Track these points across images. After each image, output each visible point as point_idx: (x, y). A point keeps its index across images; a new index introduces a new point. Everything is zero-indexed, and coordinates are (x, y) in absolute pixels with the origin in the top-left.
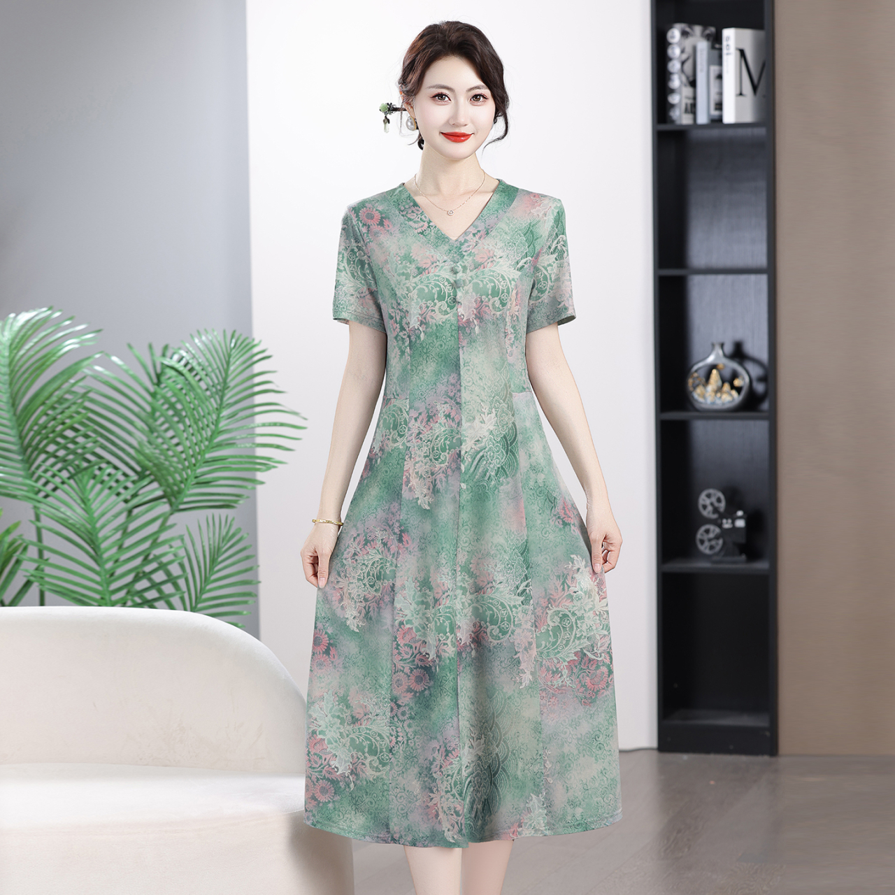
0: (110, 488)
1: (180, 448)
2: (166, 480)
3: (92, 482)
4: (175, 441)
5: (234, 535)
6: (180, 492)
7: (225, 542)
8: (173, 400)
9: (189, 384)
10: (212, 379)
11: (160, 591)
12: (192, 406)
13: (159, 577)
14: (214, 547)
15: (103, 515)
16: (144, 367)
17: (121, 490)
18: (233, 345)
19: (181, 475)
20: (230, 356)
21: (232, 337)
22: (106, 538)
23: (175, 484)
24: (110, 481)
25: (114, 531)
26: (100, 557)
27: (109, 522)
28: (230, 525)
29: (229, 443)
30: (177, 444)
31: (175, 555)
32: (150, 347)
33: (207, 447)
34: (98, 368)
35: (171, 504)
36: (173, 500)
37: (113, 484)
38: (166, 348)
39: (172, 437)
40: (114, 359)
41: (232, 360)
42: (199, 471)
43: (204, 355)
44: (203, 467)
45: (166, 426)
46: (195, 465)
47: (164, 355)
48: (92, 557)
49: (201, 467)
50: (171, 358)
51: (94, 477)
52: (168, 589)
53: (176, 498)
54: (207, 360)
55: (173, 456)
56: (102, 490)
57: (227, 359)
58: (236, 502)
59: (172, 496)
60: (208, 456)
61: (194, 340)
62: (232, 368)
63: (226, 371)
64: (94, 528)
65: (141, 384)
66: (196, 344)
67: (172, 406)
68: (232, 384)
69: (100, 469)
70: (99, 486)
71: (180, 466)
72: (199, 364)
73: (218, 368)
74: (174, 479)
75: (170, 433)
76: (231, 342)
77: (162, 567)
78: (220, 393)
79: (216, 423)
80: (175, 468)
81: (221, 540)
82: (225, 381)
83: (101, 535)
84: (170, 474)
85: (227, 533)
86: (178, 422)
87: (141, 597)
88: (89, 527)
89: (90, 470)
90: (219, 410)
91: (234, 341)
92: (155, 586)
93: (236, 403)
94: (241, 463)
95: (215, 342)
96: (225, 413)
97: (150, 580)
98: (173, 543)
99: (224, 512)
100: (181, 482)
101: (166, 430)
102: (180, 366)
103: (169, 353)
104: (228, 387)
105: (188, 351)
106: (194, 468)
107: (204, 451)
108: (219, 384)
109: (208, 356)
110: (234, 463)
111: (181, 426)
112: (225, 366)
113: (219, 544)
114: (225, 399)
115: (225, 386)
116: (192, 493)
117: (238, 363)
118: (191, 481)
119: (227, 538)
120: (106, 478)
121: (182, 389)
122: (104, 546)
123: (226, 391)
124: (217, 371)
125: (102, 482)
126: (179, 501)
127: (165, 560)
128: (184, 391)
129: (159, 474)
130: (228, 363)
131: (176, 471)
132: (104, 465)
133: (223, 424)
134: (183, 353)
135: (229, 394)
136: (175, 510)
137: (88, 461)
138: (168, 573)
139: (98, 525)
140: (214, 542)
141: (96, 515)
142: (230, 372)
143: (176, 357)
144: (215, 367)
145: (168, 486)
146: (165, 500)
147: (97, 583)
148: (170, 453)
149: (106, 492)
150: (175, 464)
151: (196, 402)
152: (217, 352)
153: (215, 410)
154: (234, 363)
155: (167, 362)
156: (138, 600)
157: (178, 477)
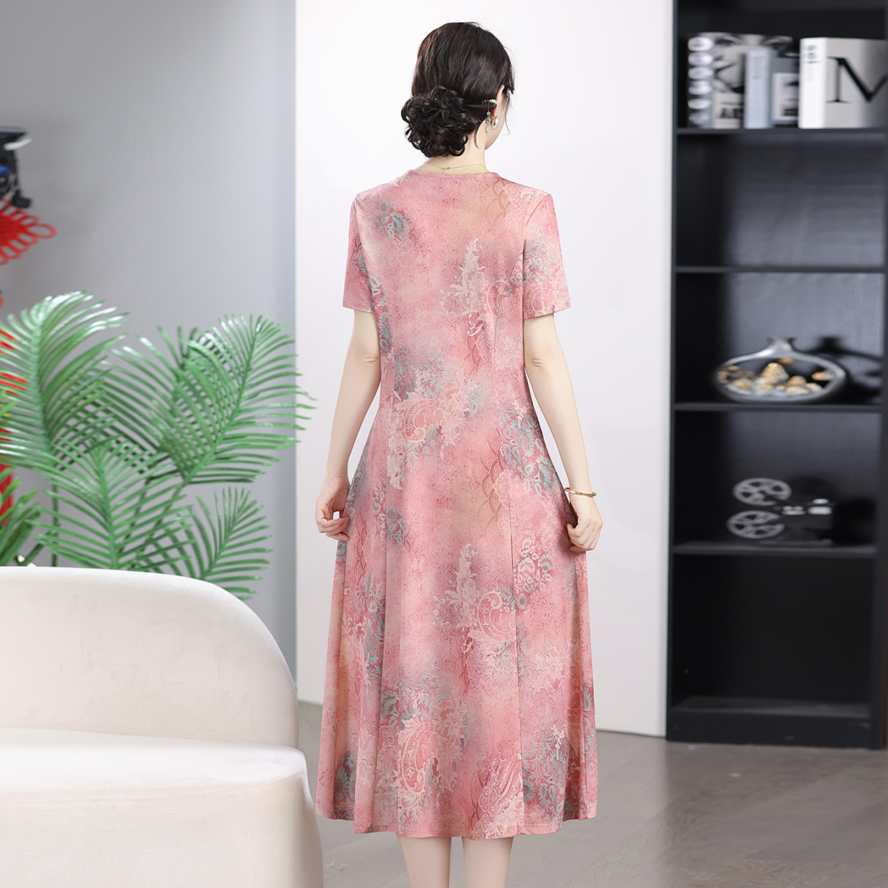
0: (127, 460)
1: (196, 427)
2: (180, 456)
3: (109, 454)
4: (192, 419)
5: (249, 507)
6: (193, 467)
7: (240, 513)
8: (194, 382)
9: (214, 365)
10: (235, 361)
11: (165, 556)
12: (215, 387)
13: (165, 542)
14: (230, 518)
15: (115, 486)
16: (171, 348)
17: (137, 462)
18: (258, 329)
19: (195, 451)
20: (254, 340)
21: (258, 321)
22: (117, 507)
23: (188, 460)
24: (127, 453)
25: (124, 501)
26: (110, 524)
27: (121, 492)
28: (246, 498)
29: (248, 422)
30: (194, 423)
31: (182, 523)
32: (179, 329)
33: (227, 425)
34: (127, 349)
35: (184, 477)
36: (186, 473)
37: (130, 456)
38: (194, 331)
39: (190, 416)
40: (144, 340)
41: (256, 344)
42: (219, 447)
43: (230, 339)
44: (222, 443)
45: (184, 406)
46: (215, 442)
47: (191, 338)
48: (101, 524)
49: (220, 443)
50: (198, 341)
51: (111, 450)
52: (173, 553)
53: (189, 472)
54: (232, 343)
55: (189, 434)
56: (117, 463)
57: (251, 342)
58: (253, 476)
59: (184, 470)
60: (228, 433)
61: (221, 324)
62: (256, 351)
63: (250, 354)
64: (106, 497)
65: (167, 365)
66: (222, 328)
67: (192, 387)
68: (254, 366)
69: (118, 442)
70: (115, 458)
71: (195, 443)
72: (225, 347)
73: (242, 351)
74: (188, 455)
75: (188, 413)
76: (256, 327)
77: (169, 533)
78: (243, 375)
79: (237, 403)
80: (190, 444)
81: (237, 511)
82: (248, 363)
83: (112, 504)
84: (184, 450)
85: (243, 505)
86: (196, 402)
87: (147, 561)
88: (100, 496)
89: (107, 444)
90: (240, 390)
91: (259, 326)
92: (161, 551)
93: (257, 384)
94: (259, 441)
95: (240, 326)
96: (246, 393)
97: (156, 545)
98: (181, 512)
99: (240, 485)
100: (195, 458)
101: (184, 410)
102: (205, 350)
103: (196, 337)
104: (251, 369)
105: (215, 335)
106: (214, 444)
107: (224, 429)
108: (242, 366)
109: (233, 339)
110: (252, 441)
111: (199, 406)
112: (249, 349)
113: (234, 514)
114: (247, 380)
115: (248, 368)
116: (209, 467)
117: (262, 346)
118: (211, 456)
119: (243, 509)
120: (123, 451)
121: (203, 371)
122: (114, 514)
123: (249, 373)
124: (241, 355)
125: (119, 455)
126: (192, 474)
127: (171, 527)
128: (206, 373)
129: (173, 451)
130: (252, 346)
131: (190, 448)
132: (122, 439)
133: (243, 404)
134: (210, 336)
135: (251, 375)
136: (188, 482)
137: (106, 435)
138: (174, 539)
139: (110, 495)
140: (229, 513)
141: (109, 486)
142: (254, 354)
143: (203, 340)
144: (239, 349)
145: (182, 461)
146: (178, 474)
147: (105, 547)
148: (186, 431)
149: (123, 463)
150: (189, 441)
151: (219, 383)
152: (242, 336)
153: (237, 391)
154: (258, 346)
155: (193, 344)
156: (143, 563)
157: (192, 453)
